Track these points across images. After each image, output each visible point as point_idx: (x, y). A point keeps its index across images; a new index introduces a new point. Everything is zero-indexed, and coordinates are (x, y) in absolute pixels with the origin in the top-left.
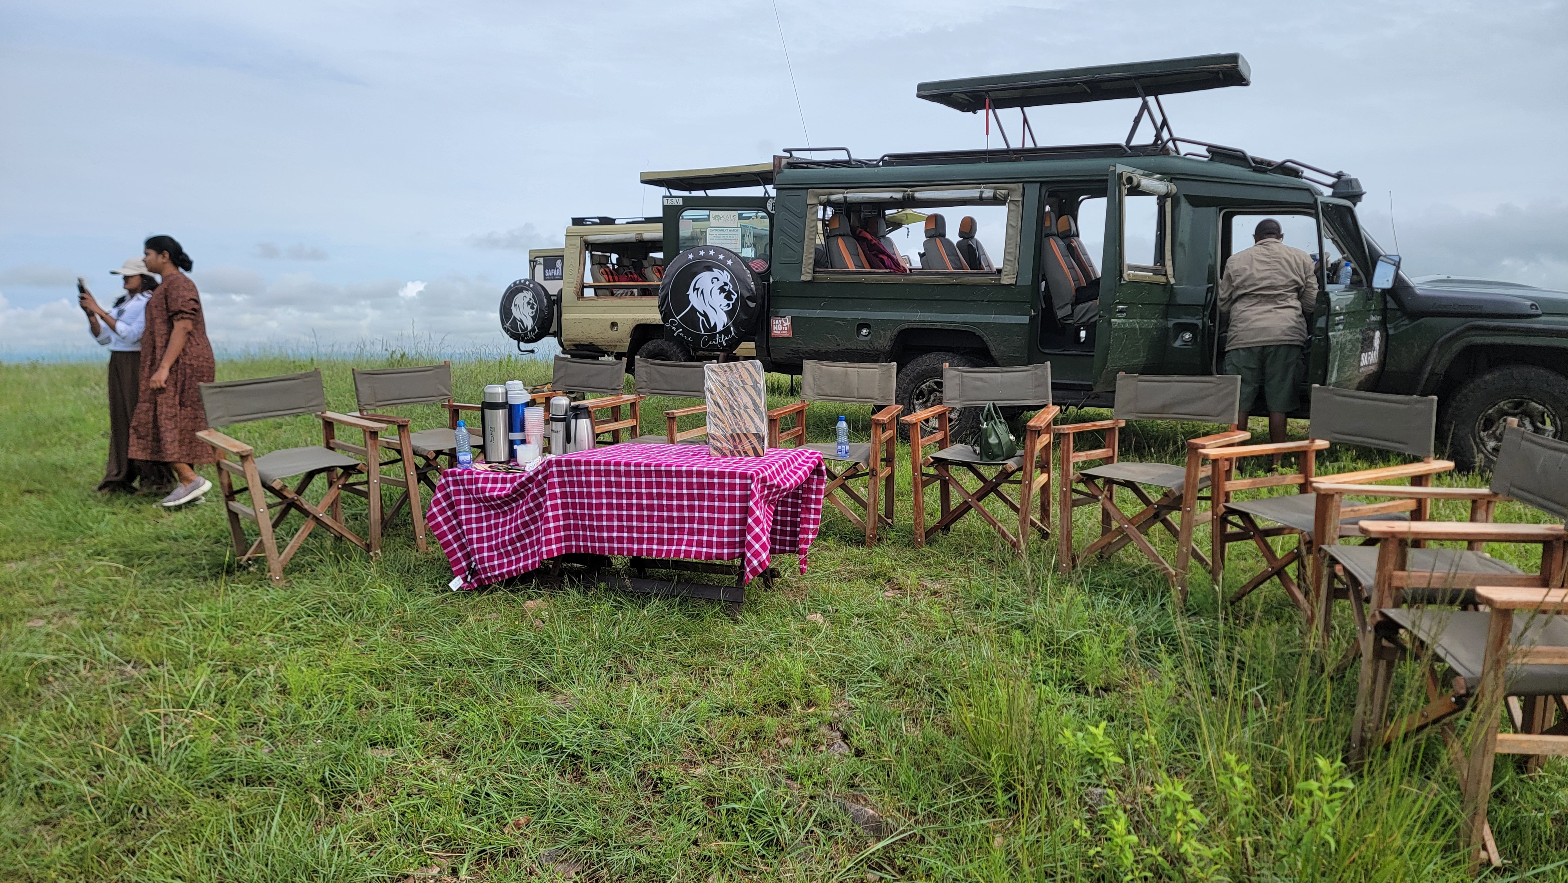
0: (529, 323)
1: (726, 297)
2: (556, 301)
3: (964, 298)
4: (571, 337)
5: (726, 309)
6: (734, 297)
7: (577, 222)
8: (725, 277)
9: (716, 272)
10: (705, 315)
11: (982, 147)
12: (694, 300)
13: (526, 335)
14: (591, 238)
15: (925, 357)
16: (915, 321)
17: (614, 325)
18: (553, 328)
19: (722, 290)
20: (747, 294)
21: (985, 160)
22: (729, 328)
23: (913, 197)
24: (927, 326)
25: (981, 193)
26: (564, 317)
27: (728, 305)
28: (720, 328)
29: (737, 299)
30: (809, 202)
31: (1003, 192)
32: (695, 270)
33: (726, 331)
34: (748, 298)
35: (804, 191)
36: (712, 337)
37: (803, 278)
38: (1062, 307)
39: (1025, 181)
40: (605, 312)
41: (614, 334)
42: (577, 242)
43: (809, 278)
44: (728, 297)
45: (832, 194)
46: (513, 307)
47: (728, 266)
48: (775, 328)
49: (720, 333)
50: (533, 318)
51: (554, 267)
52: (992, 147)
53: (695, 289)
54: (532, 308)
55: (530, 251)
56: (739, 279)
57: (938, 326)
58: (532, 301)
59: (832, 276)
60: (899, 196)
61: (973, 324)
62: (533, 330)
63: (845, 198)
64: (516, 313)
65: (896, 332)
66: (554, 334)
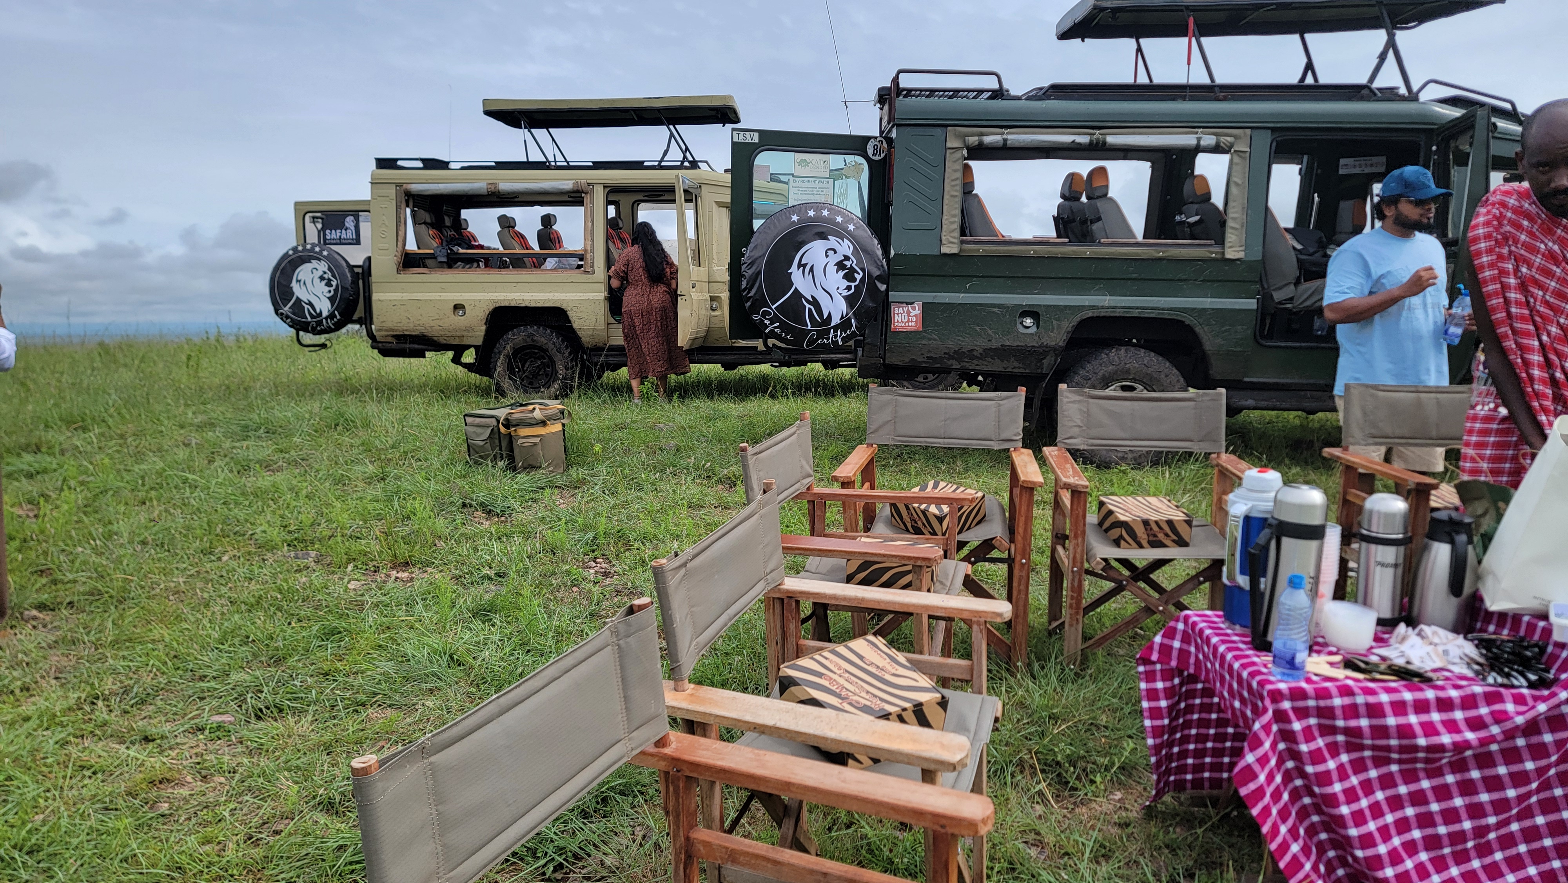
0: (324, 306)
1: (845, 277)
2: (364, 273)
3: (1170, 276)
4: (389, 325)
5: (845, 293)
6: (858, 277)
7: (385, 163)
8: (845, 248)
9: (833, 241)
10: (815, 302)
11: (1183, 80)
12: (800, 281)
13: (320, 323)
14: (415, 188)
15: (1113, 353)
16: (1103, 307)
17: (457, 307)
18: (359, 313)
19: (840, 266)
20: (876, 272)
21: (1184, 99)
22: (849, 319)
23: (1104, 143)
24: (1118, 313)
25: (1199, 139)
26: (375, 296)
27: (849, 288)
28: (836, 320)
29: (862, 280)
30: (949, 145)
31: (1229, 139)
32: (800, 238)
33: (845, 324)
34: (879, 278)
35: (939, 130)
36: (824, 334)
37: (945, 250)
38: (1280, 288)
39: (1254, 125)
40: (443, 290)
41: (457, 321)
42: (392, 191)
43: (955, 250)
44: (850, 277)
45: (982, 134)
46: (294, 284)
47: (849, 233)
48: (897, 318)
49: (836, 328)
50: (332, 299)
51: (342, 226)
52: (1194, 81)
53: (800, 265)
54: (329, 284)
55: (297, 204)
56: (865, 251)
57: (1135, 313)
58: (328, 275)
59: (987, 247)
60: (1083, 139)
61: (1184, 310)
62: (331, 316)
63: (1005, 140)
64: (299, 291)
65: (1075, 323)
66: (359, 321)
